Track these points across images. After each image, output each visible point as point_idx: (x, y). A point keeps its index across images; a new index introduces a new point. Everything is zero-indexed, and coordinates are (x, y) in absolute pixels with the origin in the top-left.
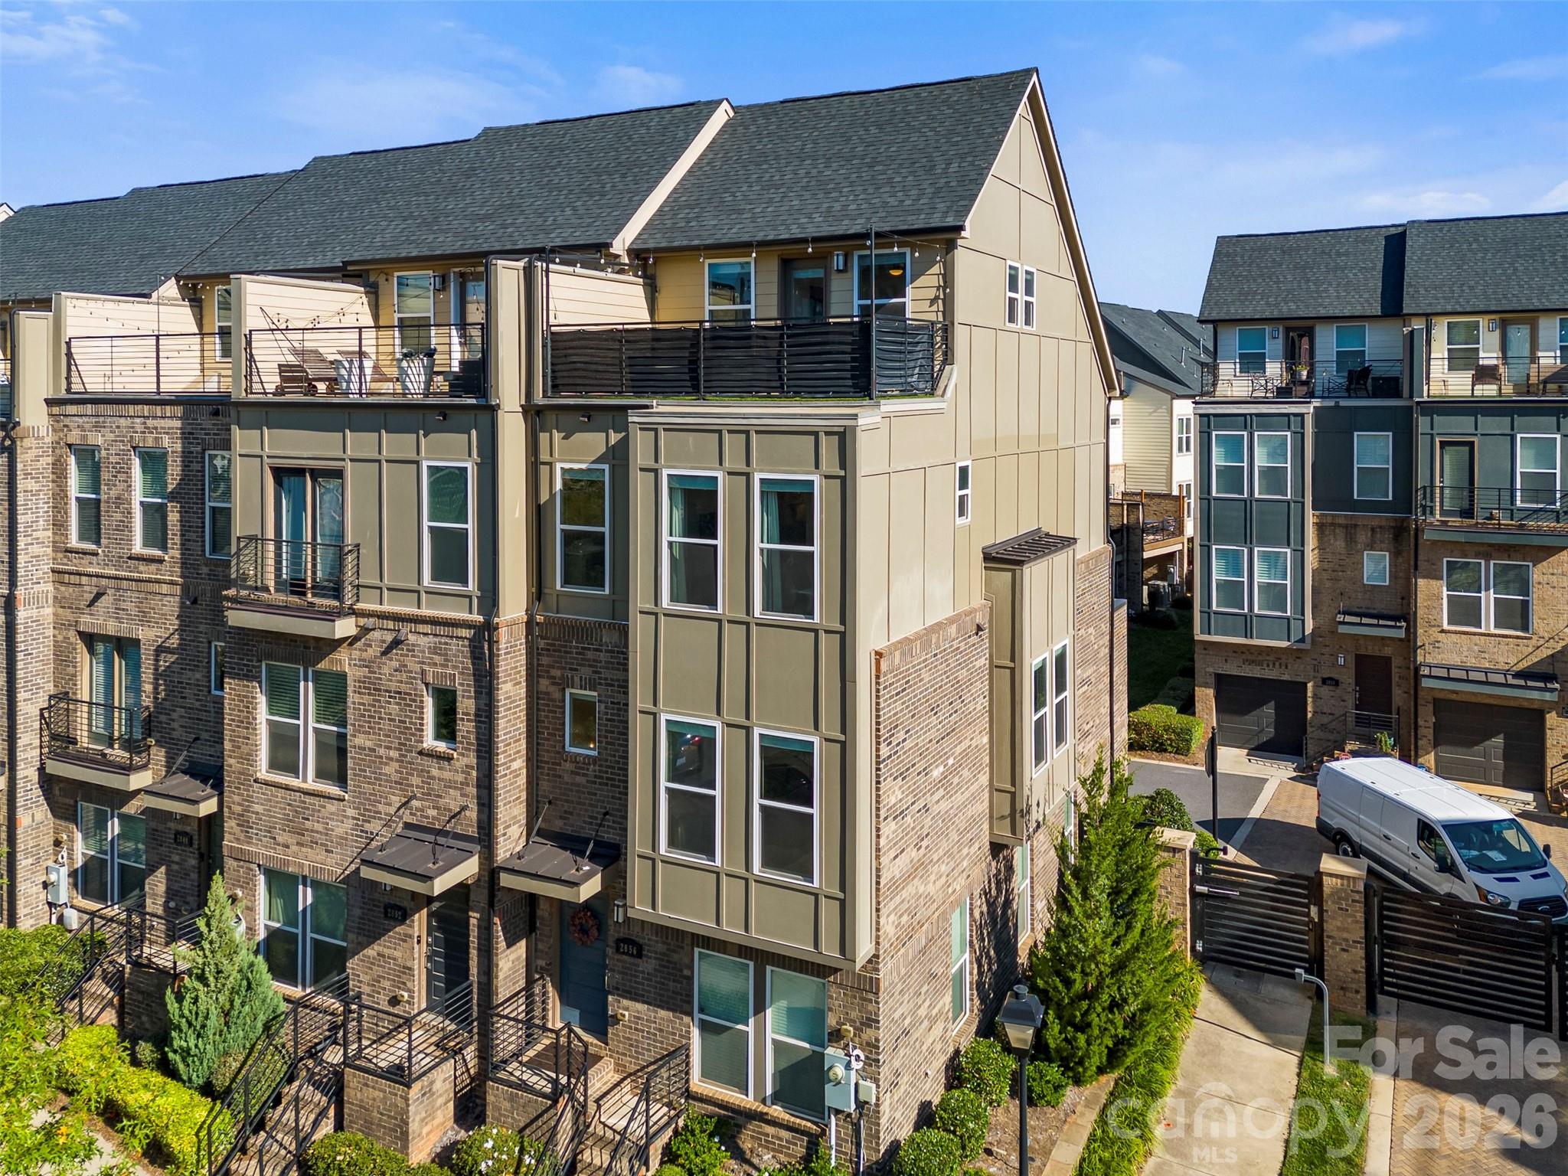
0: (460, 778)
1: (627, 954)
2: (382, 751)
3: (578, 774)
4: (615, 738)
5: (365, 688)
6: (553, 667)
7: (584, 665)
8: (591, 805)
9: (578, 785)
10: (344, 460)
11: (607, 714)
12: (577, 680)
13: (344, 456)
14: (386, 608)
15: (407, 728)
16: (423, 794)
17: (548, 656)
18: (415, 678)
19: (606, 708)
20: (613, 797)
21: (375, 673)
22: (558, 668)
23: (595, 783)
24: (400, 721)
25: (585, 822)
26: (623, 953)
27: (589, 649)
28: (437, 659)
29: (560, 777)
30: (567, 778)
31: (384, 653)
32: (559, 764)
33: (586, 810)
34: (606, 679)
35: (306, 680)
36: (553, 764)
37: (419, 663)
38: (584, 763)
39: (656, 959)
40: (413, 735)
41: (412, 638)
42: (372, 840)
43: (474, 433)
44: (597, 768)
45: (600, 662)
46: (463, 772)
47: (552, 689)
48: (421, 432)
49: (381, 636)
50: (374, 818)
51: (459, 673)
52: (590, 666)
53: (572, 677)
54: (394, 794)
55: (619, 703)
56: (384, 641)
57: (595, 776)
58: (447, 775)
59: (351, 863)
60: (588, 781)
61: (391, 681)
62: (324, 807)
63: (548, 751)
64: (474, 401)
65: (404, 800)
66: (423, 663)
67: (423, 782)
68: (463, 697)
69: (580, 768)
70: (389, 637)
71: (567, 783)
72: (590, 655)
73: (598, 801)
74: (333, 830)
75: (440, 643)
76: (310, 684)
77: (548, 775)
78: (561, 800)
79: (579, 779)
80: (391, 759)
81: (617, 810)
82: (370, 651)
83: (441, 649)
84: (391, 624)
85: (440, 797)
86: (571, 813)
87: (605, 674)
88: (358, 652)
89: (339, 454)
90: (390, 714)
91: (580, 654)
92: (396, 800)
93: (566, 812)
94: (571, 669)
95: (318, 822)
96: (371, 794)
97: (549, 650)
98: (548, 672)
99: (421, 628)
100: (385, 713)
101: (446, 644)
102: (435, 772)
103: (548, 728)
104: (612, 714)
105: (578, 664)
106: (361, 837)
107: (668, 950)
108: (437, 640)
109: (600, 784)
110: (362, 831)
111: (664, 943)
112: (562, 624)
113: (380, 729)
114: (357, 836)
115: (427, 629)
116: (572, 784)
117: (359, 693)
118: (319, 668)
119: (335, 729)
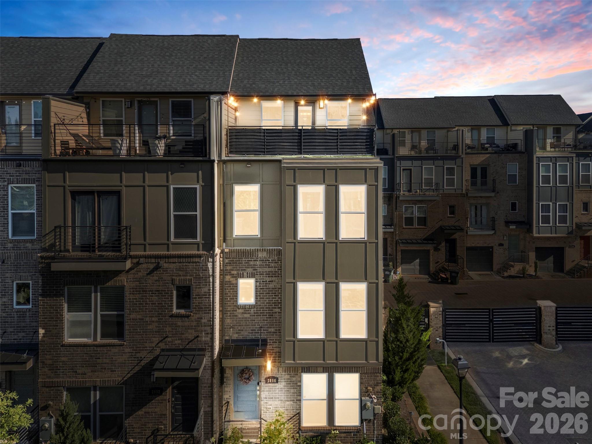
0: (194, 324)
1: (272, 383)
2: (147, 319)
3: (246, 313)
4: (264, 296)
5: (136, 291)
6: (233, 270)
7: (249, 268)
8: (252, 325)
9: (246, 318)
10: (121, 186)
11: (260, 286)
12: (245, 274)
14: (148, 253)
15: (163, 306)
16: (172, 334)
17: (229, 266)
18: (167, 283)
19: (260, 284)
20: (263, 320)
21: (143, 283)
22: (235, 270)
23: (254, 316)
24: (158, 304)
25: (249, 333)
26: (270, 383)
27: (251, 261)
28: (181, 273)
29: (236, 316)
30: (240, 316)
31: (148, 274)
32: (236, 311)
33: (250, 328)
34: (260, 272)
35: (96, 292)
36: (232, 311)
37: (170, 276)
38: (250, 308)
39: (285, 382)
40: (167, 309)
41: (166, 265)
42: (142, 360)
43: (200, 172)
44: (255, 309)
45: (257, 265)
46: (196, 321)
47: (232, 279)
48: (170, 173)
49: (146, 266)
50: (143, 350)
51: (194, 278)
52: (251, 268)
53: (243, 273)
54: (155, 337)
55: (266, 281)
56: (149, 268)
57: (254, 313)
58: (186, 324)
59: (128, 374)
60: (250, 316)
61: (153, 286)
62: (111, 351)
63: (230, 306)
64: (201, 159)
65: (161, 339)
66: (173, 276)
67: (172, 329)
68: (196, 288)
69: (247, 311)
70: (152, 266)
71: (240, 318)
72: (252, 263)
73: (256, 323)
74: (116, 361)
75: (183, 266)
76: (99, 294)
77: (230, 316)
78: (237, 326)
79: (246, 315)
80: (153, 322)
81: (265, 325)
82: (140, 274)
83: (183, 268)
84: (153, 260)
85: (183, 334)
86: (243, 330)
87: (259, 270)
88: (132, 275)
89: (119, 184)
90: (153, 301)
91: (247, 263)
92: (156, 340)
93: (239, 330)
94: (241, 270)
95: (106, 358)
96: (140, 340)
97: (230, 263)
98: (230, 272)
99: (171, 260)
100: (149, 301)
101: (187, 266)
102: (180, 324)
103: (230, 296)
104: (262, 286)
105: (245, 268)
106: (134, 360)
107: (290, 377)
108: (181, 264)
109: (257, 316)
110: (135, 358)
111: (288, 374)
112: (238, 252)
113: (146, 309)
114: (131, 360)
115: (176, 260)
116: (242, 318)
117: (133, 294)
118: (105, 286)
119: (116, 313)
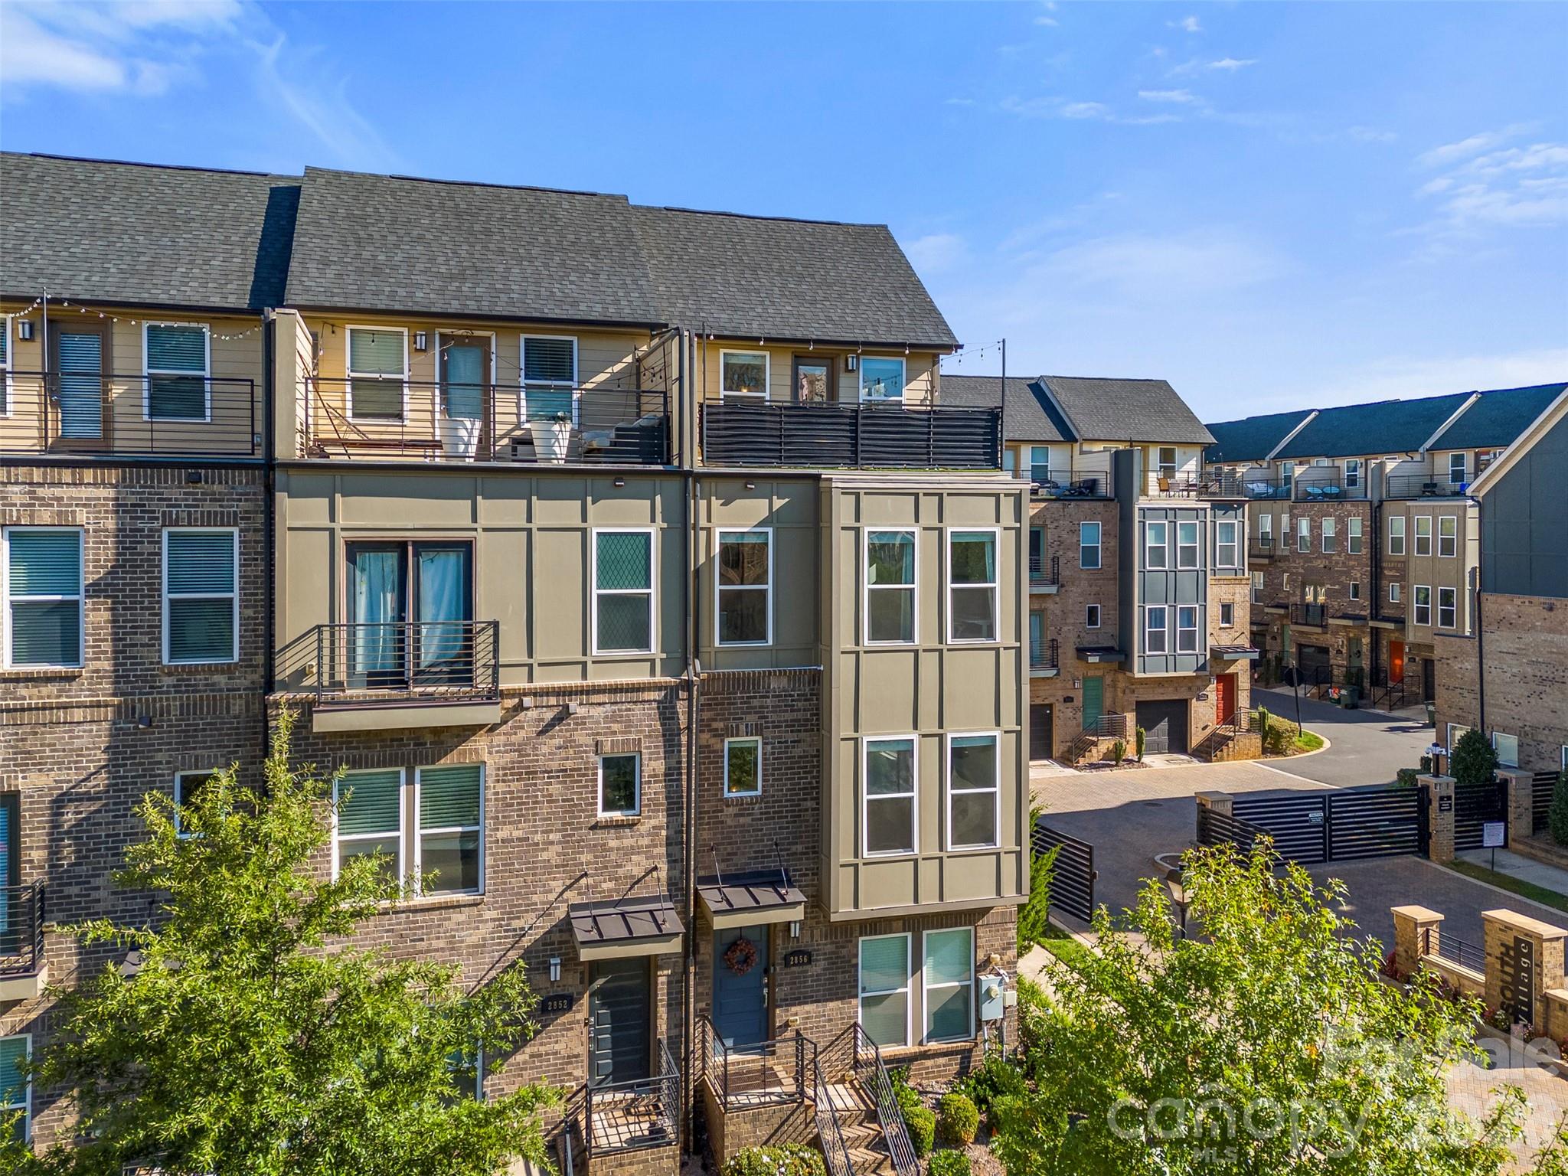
0: (646, 841)
1: (799, 964)
2: (538, 838)
3: (742, 815)
4: (783, 774)
5: (512, 774)
6: (715, 720)
7: (750, 713)
8: (756, 841)
9: (743, 826)
10: (476, 530)
11: (773, 753)
12: (742, 728)
13: (475, 526)
14: (538, 684)
15: (575, 805)
16: (596, 870)
17: (708, 710)
18: (585, 752)
19: (773, 748)
20: (780, 828)
21: (529, 755)
22: (721, 720)
23: (761, 819)
24: (563, 800)
25: (749, 858)
26: (794, 965)
27: (755, 697)
28: (615, 727)
29: (722, 822)
30: (729, 822)
31: (540, 733)
32: (722, 811)
33: (751, 847)
34: (773, 722)
35: (410, 781)
36: (714, 812)
37: (593, 734)
38: (752, 803)
39: (824, 959)
40: (583, 811)
41: (581, 711)
42: (524, 935)
43: (658, 498)
44: (763, 805)
45: (767, 707)
46: (648, 835)
47: (713, 741)
48: (589, 499)
49: (535, 715)
50: (527, 911)
51: (645, 737)
52: (755, 713)
53: (737, 726)
54: (554, 879)
55: (786, 742)
56: (542, 720)
57: (761, 813)
58: (628, 842)
59: (490, 969)
60: (753, 820)
61: (552, 760)
62: (449, 919)
63: (709, 801)
64: (660, 467)
65: (568, 882)
66: (598, 734)
67: (595, 857)
68: (650, 759)
69: (745, 809)
70: (549, 715)
71: (730, 827)
72: (756, 703)
73: (765, 835)
74: (462, 942)
75: (619, 710)
76: (418, 787)
77: (709, 823)
78: (723, 844)
79: (742, 820)
80: (552, 843)
81: (785, 839)
82: (521, 734)
83: (621, 716)
84: (553, 701)
85: (620, 866)
86: (735, 854)
87: (772, 717)
88: (502, 737)
89: (469, 524)
90: (551, 795)
91: (745, 703)
92: (558, 886)
93: (729, 854)
94: (734, 719)
95: (438, 938)
96: (520, 888)
97: (710, 705)
98: (710, 725)
99: (594, 698)
100: (543, 796)
101: (629, 710)
102: (613, 843)
103: (709, 779)
104: (779, 753)
105: (742, 713)
106: (506, 937)
107: (837, 947)
108: (614, 707)
109: (766, 819)
110: (506, 931)
111: (831, 943)
112: (727, 678)
113: (534, 814)
114: (499, 938)
115: (605, 698)
116: (735, 827)
117: (504, 781)
118: (437, 766)
119: (459, 829)
